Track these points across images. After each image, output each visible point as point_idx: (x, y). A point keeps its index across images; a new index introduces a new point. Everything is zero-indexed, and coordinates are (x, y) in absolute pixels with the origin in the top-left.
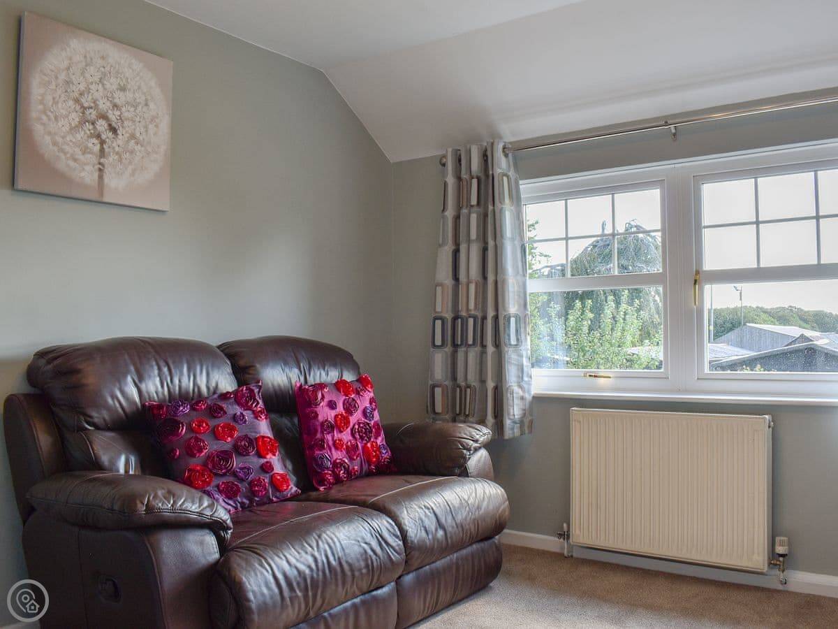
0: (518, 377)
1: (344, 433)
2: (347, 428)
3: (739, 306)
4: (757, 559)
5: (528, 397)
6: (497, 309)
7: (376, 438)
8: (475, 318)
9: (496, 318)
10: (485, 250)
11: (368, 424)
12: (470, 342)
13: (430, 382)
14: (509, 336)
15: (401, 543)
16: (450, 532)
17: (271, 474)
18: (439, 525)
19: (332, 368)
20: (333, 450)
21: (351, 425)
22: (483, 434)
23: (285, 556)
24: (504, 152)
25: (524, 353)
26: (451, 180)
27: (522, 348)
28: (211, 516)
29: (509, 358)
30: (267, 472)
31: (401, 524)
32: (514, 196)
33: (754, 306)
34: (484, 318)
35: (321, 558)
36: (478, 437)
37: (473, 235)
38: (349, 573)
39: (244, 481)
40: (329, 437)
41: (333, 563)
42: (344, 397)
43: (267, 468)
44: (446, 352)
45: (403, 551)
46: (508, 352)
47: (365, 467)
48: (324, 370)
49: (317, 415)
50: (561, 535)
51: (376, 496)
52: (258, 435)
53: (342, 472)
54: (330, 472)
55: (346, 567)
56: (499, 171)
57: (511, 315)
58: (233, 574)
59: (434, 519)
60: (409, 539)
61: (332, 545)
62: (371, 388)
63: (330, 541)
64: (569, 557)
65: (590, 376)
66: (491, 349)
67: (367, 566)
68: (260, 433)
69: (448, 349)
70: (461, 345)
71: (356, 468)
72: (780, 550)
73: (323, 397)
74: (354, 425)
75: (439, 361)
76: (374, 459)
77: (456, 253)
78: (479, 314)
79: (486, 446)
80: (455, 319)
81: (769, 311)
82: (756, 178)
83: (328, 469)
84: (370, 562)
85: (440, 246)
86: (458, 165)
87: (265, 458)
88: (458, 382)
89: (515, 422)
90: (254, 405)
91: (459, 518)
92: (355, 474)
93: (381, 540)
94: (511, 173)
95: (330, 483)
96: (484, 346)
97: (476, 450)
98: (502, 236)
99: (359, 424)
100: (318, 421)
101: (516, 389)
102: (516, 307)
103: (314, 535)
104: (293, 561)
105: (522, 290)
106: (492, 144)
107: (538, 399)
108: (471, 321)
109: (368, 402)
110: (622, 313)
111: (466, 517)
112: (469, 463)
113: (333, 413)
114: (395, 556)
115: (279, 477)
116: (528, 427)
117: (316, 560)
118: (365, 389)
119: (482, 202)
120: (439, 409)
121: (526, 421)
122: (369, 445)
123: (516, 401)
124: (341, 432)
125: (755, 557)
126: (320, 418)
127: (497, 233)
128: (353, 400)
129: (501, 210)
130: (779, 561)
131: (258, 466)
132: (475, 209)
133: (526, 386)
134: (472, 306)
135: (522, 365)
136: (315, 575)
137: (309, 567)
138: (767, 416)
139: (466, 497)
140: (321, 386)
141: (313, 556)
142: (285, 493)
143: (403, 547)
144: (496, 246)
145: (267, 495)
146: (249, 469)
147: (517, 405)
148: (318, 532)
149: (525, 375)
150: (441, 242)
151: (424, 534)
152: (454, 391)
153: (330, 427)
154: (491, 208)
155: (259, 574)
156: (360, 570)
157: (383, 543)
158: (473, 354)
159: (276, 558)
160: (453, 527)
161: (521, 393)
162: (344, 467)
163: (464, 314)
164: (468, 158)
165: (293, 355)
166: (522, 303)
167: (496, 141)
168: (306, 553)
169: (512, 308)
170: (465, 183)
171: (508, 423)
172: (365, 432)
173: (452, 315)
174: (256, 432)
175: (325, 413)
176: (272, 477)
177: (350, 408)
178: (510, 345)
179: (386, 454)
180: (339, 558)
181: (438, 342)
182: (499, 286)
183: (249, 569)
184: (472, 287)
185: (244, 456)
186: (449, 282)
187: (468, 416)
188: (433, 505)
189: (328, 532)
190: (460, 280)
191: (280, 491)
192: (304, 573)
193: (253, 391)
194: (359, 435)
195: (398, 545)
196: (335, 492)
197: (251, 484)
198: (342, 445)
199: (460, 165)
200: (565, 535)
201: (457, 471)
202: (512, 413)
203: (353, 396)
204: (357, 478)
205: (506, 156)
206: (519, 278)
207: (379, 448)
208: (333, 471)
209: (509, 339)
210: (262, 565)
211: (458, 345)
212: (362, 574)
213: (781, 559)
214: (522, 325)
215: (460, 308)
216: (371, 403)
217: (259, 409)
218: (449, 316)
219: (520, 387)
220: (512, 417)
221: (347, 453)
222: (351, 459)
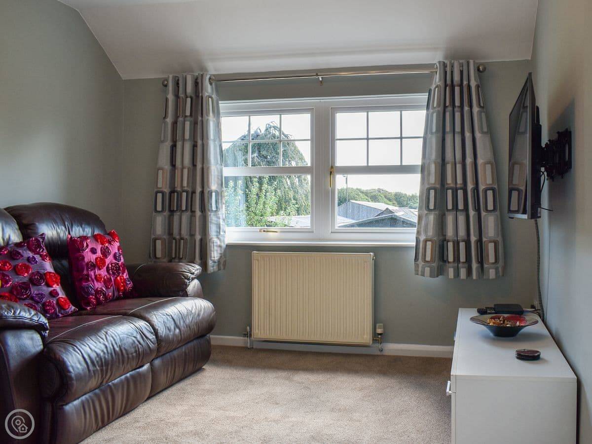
0: (217, 232)
1: (102, 270)
2: (104, 266)
3: (345, 187)
4: (366, 337)
5: (224, 246)
6: (203, 187)
7: (123, 274)
8: (187, 192)
9: (202, 193)
10: (195, 146)
11: (118, 264)
12: (184, 208)
13: (153, 237)
14: (211, 205)
15: (154, 337)
16: (183, 331)
17: (58, 297)
18: (176, 326)
19: (86, 226)
20: (95, 282)
21: (107, 264)
22: (196, 269)
23: (87, 344)
24: (209, 81)
25: (221, 216)
26: (171, 97)
27: (220, 213)
28: (38, 321)
29: (212, 219)
30: (54, 297)
31: (153, 326)
32: (216, 111)
33: (355, 188)
34: (194, 192)
35: (110, 346)
36: (194, 271)
37: (187, 136)
38: (126, 356)
39: (39, 303)
40: (92, 273)
41: (117, 349)
42: (101, 246)
43: (54, 294)
44: (165, 216)
45: (156, 342)
46: (210, 215)
47: (116, 294)
48: (82, 227)
49: (83, 258)
50: (245, 335)
51: (132, 309)
52: (46, 272)
53: (101, 297)
54: (94, 297)
55: (124, 352)
56: (207, 94)
57: (213, 191)
58: (58, 356)
59: (173, 322)
60: (159, 334)
61: (115, 338)
62: (118, 239)
63: (113, 335)
64: (251, 348)
65: (264, 231)
66: (198, 213)
67: (136, 351)
68: (47, 270)
69: (166, 213)
70: (177, 210)
71: (110, 294)
72: (379, 331)
73: (87, 246)
74: (108, 265)
75: (160, 222)
76: (122, 288)
77: (174, 147)
78: (190, 190)
79: (198, 277)
80: (173, 192)
81: (365, 191)
82: (368, 112)
83: (92, 295)
84: (137, 349)
85: (162, 142)
86: (177, 87)
87: (52, 287)
88: (174, 236)
89: (214, 262)
90: (41, 251)
91: (187, 321)
92: (109, 298)
93: (143, 335)
94: (214, 96)
95: (94, 305)
96: (193, 212)
97: (193, 279)
98: (208, 139)
99: (112, 264)
100: (84, 261)
101: (215, 239)
102: (216, 185)
103: (103, 332)
104: (93, 348)
105: (220, 175)
106: (202, 75)
107: (230, 247)
108: (184, 194)
109: (117, 250)
110: (264, 191)
111: (191, 322)
112: (188, 288)
113: (94, 256)
114: (151, 345)
115: (63, 300)
116: (223, 265)
117: (106, 347)
118: (114, 240)
119: (193, 114)
120: (159, 254)
121: (222, 262)
122: (118, 278)
123: (215, 248)
124: (100, 269)
125: (365, 336)
126: (86, 260)
127: (204, 136)
128: (107, 247)
129: (208, 120)
130: (379, 338)
131: (48, 293)
132: (188, 118)
133: (222, 238)
134: (185, 184)
135: (220, 224)
136: (106, 356)
137: (103, 351)
138: (372, 254)
139: (190, 309)
140: (85, 238)
141: (105, 345)
142: (67, 311)
143: (155, 339)
144: (203, 144)
145: (55, 313)
146: (42, 294)
147: (217, 251)
148: (105, 330)
149: (221, 231)
150: (162, 139)
151: (168, 332)
152: (170, 243)
153: (94, 266)
154: (200, 118)
155: (74, 356)
156: (132, 354)
157: (144, 337)
158: (185, 217)
159: (83, 346)
160: (184, 327)
161: (219, 243)
162: (103, 294)
163: (179, 189)
164: (184, 82)
165: (60, 216)
166: (220, 182)
167: (205, 73)
168: (100, 343)
169: (214, 186)
170: (181, 100)
171: (210, 263)
172: (115, 270)
173: (169, 190)
174: (44, 270)
175: (89, 257)
176: (58, 300)
177: (105, 253)
178: (212, 210)
179: (130, 285)
180: (119, 346)
181: (159, 208)
182: (205, 170)
183: (68, 353)
184: (186, 172)
185: (38, 285)
186: (167, 167)
187: (182, 258)
188: (171, 314)
189: (111, 330)
190: (177, 165)
191: (64, 310)
192: (100, 355)
193: (39, 241)
194: (112, 271)
195: (153, 338)
196: (99, 309)
197: (44, 305)
198: (101, 279)
199: (178, 87)
200: (248, 334)
201: (181, 293)
202: (213, 256)
203: (107, 245)
204: (112, 301)
205: (211, 84)
206: (219, 166)
207: (125, 279)
208: (96, 296)
209: (212, 207)
210: (75, 350)
211: (174, 210)
212: (133, 356)
213: (379, 336)
214: (220, 198)
215: (176, 186)
216: (119, 250)
217: (45, 254)
218: (167, 190)
219: (218, 238)
220: (213, 259)
221: (104, 284)
222: (107, 288)
